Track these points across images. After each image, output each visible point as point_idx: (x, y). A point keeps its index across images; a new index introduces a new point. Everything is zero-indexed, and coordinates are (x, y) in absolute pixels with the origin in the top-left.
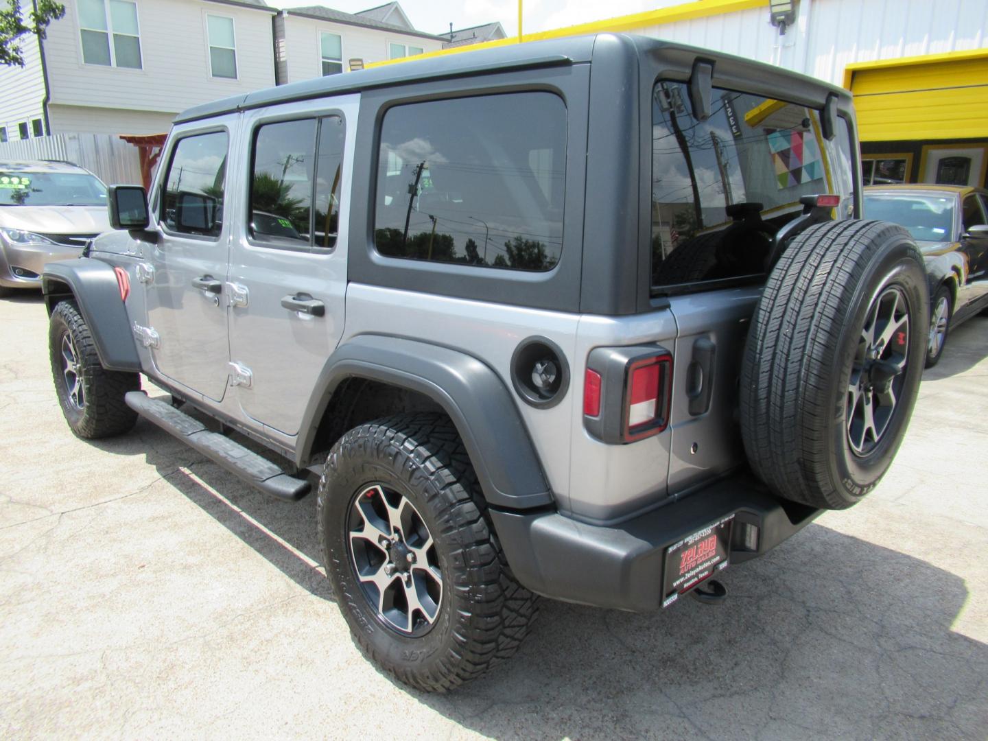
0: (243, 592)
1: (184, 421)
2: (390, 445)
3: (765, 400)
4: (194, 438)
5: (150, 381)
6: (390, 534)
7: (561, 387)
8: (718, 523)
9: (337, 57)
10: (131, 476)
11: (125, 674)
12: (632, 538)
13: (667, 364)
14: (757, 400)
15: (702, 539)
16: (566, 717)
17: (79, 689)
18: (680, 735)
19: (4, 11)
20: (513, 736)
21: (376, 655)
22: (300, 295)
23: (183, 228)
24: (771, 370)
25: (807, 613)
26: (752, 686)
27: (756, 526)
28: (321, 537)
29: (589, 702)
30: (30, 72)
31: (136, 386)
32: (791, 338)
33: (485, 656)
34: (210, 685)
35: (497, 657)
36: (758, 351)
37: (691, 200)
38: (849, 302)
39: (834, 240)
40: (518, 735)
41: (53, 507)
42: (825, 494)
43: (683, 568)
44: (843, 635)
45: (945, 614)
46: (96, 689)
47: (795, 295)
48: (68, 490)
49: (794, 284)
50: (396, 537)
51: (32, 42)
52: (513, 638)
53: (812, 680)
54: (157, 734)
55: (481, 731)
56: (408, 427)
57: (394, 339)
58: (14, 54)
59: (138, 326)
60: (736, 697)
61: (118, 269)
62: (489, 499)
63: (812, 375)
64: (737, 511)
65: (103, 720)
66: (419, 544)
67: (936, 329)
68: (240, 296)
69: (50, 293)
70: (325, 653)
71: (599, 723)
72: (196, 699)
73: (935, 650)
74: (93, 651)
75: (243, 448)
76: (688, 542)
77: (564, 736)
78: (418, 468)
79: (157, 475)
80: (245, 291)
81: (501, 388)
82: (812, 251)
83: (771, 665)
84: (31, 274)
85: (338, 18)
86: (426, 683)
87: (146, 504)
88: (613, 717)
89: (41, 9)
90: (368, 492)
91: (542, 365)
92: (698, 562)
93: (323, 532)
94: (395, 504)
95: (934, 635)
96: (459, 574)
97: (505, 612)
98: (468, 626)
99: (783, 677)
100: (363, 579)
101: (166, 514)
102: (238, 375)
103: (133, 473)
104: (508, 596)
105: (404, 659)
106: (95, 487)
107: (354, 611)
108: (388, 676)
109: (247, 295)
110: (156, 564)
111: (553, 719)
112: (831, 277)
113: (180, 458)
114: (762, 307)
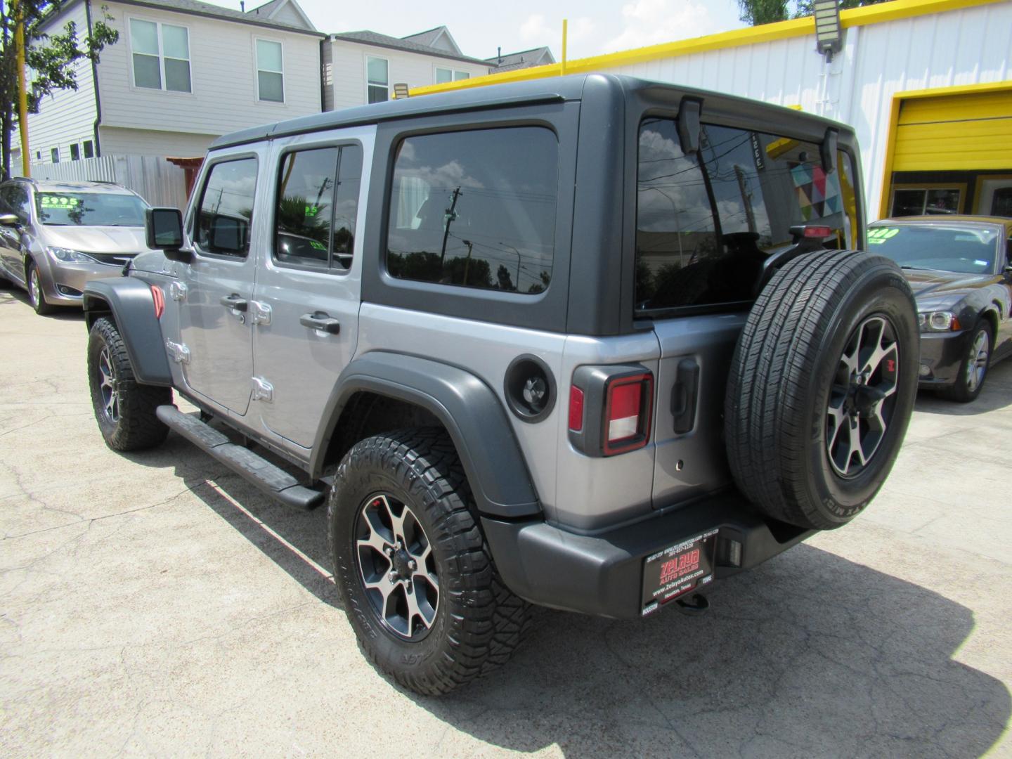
0: (258, 598)
1: (210, 434)
2: (394, 456)
3: (747, 420)
4: (218, 450)
5: (181, 395)
6: (393, 542)
7: (549, 402)
8: (701, 537)
9: (384, 82)
10: (159, 488)
11: (142, 669)
12: (613, 547)
13: (648, 382)
14: (739, 420)
15: (684, 552)
16: (557, 724)
17: (98, 680)
18: (665, 745)
19: (61, 36)
20: (503, 739)
21: (378, 659)
22: (319, 314)
23: (216, 249)
24: (752, 391)
25: (807, 637)
26: (742, 703)
27: (739, 542)
28: (331, 544)
29: (580, 711)
30: (84, 94)
31: (168, 400)
32: (771, 362)
33: (477, 660)
34: (220, 681)
35: (490, 662)
36: (740, 373)
37: (711, 228)
38: (825, 328)
39: (816, 269)
40: (508, 738)
41: (84, 514)
42: (806, 513)
43: (664, 578)
44: (840, 659)
45: (948, 643)
46: (114, 681)
47: (776, 320)
48: (99, 498)
49: (776, 310)
50: (398, 545)
51: (86, 66)
52: (505, 644)
53: (803, 700)
54: (168, 724)
55: (473, 734)
56: (411, 439)
57: (401, 356)
58: (68, 77)
59: (171, 343)
60: (726, 712)
61: (154, 287)
62: (480, 507)
63: (789, 397)
64: (720, 526)
65: (119, 709)
66: (419, 552)
67: (975, 362)
68: (263, 314)
69: (90, 309)
70: (331, 656)
71: (588, 731)
72: (207, 693)
73: (931, 676)
74: (113, 647)
75: (263, 460)
76: (668, 554)
77: (553, 741)
78: (418, 478)
79: (184, 487)
80: (269, 309)
81: (495, 402)
82: (795, 279)
83: (764, 684)
84: (76, 293)
85: (385, 42)
86: (423, 686)
87: (172, 514)
88: (602, 726)
89: (96, 35)
90: (375, 501)
91: (532, 382)
92: (680, 575)
93: (333, 540)
94: (398, 513)
95: (933, 662)
96: (453, 579)
97: (497, 618)
98: (460, 629)
99: (774, 696)
100: (368, 585)
101: (191, 524)
102: (260, 390)
103: (161, 485)
104: (500, 602)
105: (403, 663)
106: (125, 497)
107: (359, 616)
108: (389, 680)
109: (270, 313)
110: (177, 570)
111: (544, 725)
112: (810, 304)
113: (207, 472)
114: (745, 332)
